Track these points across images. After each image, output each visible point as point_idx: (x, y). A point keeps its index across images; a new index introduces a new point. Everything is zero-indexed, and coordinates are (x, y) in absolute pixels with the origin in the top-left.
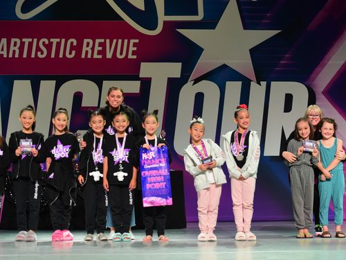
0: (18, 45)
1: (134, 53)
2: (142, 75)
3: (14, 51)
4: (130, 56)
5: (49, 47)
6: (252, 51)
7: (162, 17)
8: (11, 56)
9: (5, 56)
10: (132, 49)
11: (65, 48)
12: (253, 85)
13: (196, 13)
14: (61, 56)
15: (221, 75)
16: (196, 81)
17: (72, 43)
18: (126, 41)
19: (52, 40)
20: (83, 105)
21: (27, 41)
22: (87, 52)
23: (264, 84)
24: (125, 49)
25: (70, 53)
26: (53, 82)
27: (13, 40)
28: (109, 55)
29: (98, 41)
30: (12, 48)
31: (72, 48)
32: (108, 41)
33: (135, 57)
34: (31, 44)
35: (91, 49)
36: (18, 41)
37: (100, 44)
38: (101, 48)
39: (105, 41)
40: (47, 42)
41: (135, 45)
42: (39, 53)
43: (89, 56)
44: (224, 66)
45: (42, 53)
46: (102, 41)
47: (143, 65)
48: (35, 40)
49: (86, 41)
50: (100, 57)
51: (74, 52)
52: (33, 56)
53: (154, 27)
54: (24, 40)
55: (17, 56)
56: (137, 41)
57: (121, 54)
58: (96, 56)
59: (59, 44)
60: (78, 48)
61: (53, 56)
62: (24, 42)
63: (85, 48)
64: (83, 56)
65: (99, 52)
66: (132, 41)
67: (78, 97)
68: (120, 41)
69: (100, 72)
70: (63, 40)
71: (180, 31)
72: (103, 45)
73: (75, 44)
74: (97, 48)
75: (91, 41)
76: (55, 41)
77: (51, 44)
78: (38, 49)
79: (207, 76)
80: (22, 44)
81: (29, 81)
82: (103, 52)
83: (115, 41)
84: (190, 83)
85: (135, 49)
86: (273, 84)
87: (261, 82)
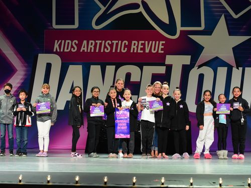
0: (93, 44)
1: (162, 50)
2: (167, 63)
3: (91, 48)
4: (160, 51)
5: (111, 46)
6: (234, 49)
7: (179, 28)
8: (89, 51)
9: (86, 51)
10: (161, 47)
11: (121, 46)
12: (234, 69)
13: (200, 26)
14: (118, 51)
15: (215, 63)
16: (200, 67)
17: (125, 43)
18: (157, 42)
19: (113, 42)
20: (131, 80)
21: (98, 42)
22: (134, 49)
23: (241, 69)
24: (157, 47)
25: (124, 49)
26: (114, 67)
27: (90, 42)
28: (147, 51)
29: (140, 42)
30: (90, 46)
31: (125, 46)
32: (147, 42)
33: (163, 52)
34: (101, 44)
35: (136, 47)
36: (93, 42)
37: (142, 44)
38: (142, 47)
39: (145, 42)
40: (110, 43)
41: (163, 45)
42: (106, 49)
43: (135, 51)
44: (217, 58)
45: (107, 49)
46: (143, 42)
47: (168, 57)
48: (103, 42)
49: (133, 42)
50: (142, 52)
51: (126, 49)
52: (102, 51)
53: (174, 34)
54: (97, 41)
55: (92, 51)
56: (164, 42)
57: (154, 50)
58: (139, 51)
59: (117, 44)
60: (129, 47)
61: (114, 51)
62: (97, 43)
63: (133, 47)
64: (132, 51)
65: (141, 49)
66: (161, 42)
67: (128, 76)
68: (154, 42)
69: (141, 61)
70: (120, 42)
71: (190, 36)
72: (143, 44)
73: (127, 44)
74: (140, 46)
75: (136, 42)
76: (115, 42)
77: (113, 44)
78: (105, 47)
79: (206, 64)
80: (96, 44)
81: (100, 66)
82: (143, 49)
83: (151, 42)
84: (196, 68)
85: (163, 47)
86: (247, 69)
87: (239, 68)
